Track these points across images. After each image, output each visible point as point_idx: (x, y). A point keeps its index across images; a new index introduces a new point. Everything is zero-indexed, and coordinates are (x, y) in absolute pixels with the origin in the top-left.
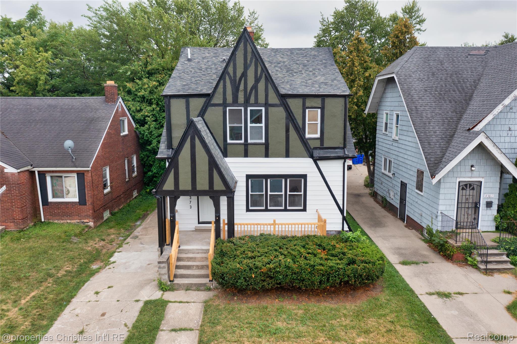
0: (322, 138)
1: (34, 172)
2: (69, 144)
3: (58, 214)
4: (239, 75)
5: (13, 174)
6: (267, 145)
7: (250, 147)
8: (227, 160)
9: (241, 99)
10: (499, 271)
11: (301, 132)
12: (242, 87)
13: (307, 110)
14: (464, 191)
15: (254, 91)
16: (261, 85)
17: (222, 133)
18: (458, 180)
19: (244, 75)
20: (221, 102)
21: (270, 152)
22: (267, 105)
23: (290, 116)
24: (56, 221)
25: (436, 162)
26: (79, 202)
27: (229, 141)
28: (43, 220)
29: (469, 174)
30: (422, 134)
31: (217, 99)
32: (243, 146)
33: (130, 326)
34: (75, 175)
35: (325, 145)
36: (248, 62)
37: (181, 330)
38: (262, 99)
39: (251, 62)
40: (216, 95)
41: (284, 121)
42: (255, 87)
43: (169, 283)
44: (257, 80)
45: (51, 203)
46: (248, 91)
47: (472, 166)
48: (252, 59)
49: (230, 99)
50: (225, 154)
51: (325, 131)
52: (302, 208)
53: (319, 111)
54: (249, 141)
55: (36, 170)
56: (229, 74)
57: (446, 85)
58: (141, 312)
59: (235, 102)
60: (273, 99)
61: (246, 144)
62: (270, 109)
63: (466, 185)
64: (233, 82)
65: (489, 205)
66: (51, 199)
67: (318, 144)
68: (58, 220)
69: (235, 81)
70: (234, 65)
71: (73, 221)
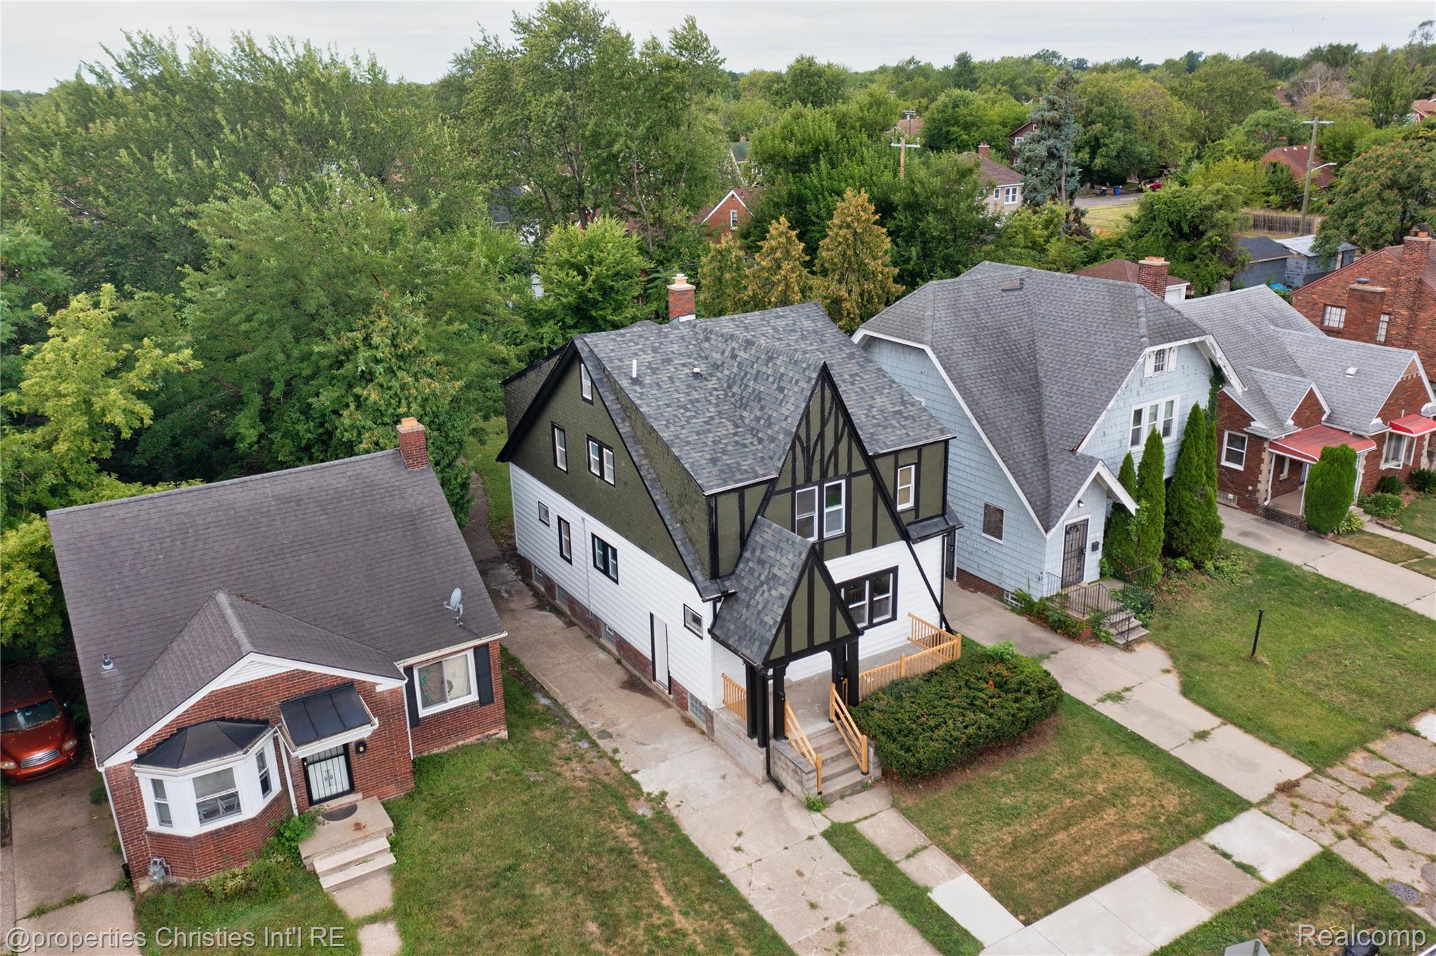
0: (917, 507)
2: (456, 596)
3: (439, 737)
4: (814, 437)
5: (392, 692)
6: (847, 536)
7: (826, 545)
9: (816, 475)
10: (1137, 641)
11: (890, 504)
12: (817, 457)
13: (899, 471)
14: (1071, 536)
15: (833, 459)
16: (843, 447)
18: (1065, 524)
19: (821, 437)
20: (789, 485)
21: (853, 545)
22: (849, 475)
23: (879, 485)
24: (436, 751)
25: (1044, 506)
26: (480, 701)
29: (1076, 513)
30: (1011, 462)
31: (784, 484)
34: (471, 653)
35: (920, 517)
36: (827, 414)
37: (915, 852)
38: (843, 468)
39: (830, 414)
40: (783, 479)
41: (871, 494)
42: (835, 452)
44: (838, 440)
45: (425, 718)
46: (825, 460)
47: (1079, 501)
48: (831, 409)
49: (801, 478)
51: (920, 495)
52: (889, 616)
53: (913, 467)
54: (825, 536)
56: (800, 442)
57: (1000, 361)
59: (807, 480)
60: (859, 465)
61: (821, 542)
62: (853, 480)
63: (1073, 528)
64: (806, 450)
65: (1095, 547)
66: (423, 713)
67: (912, 517)
68: (442, 746)
69: (808, 448)
70: (808, 423)
71: (468, 741)
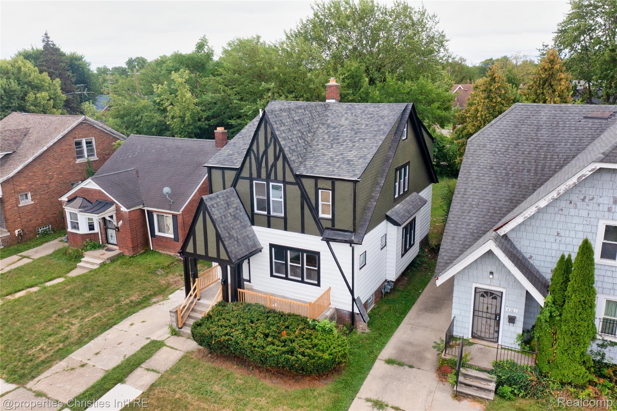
0: (333, 220)
1: (144, 210)
2: (166, 190)
3: (161, 246)
4: (261, 152)
5: (125, 212)
6: (285, 218)
7: (271, 218)
8: (255, 228)
9: (264, 174)
10: (474, 398)
11: (314, 210)
12: (264, 164)
13: (320, 191)
14: (482, 298)
15: (273, 169)
16: (280, 163)
17: (250, 203)
18: (475, 285)
19: (265, 152)
20: (248, 176)
21: (288, 226)
22: (284, 182)
23: (304, 196)
24: (160, 251)
25: (448, 262)
26: (174, 239)
27: (256, 211)
28: (152, 249)
29: (488, 282)
30: (452, 225)
31: (245, 173)
32: (266, 218)
33: (127, 357)
34: (171, 216)
35: (336, 227)
36: (269, 141)
37: (153, 370)
38: (280, 177)
39: (271, 141)
40: (244, 169)
41: (299, 199)
42: (274, 165)
43: (177, 329)
44: (276, 159)
45: (157, 236)
46: (269, 168)
47: (492, 273)
48: (271, 139)
49: (255, 175)
50: (253, 224)
51: (336, 213)
52: (316, 282)
53: (331, 192)
54: (272, 214)
55: (146, 209)
56: (253, 151)
57: (523, 162)
58: (142, 348)
59: (259, 177)
60: (290, 177)
61: (269, 216)
62: (287, 186)
63: (486, 293)
64: (257, 159)
65: (512, 320)
66: (157, 233)
67: (330, 226)
68: (162, 250)
69: (258, 158)
70: (258, 143)
71: (171, 254)
